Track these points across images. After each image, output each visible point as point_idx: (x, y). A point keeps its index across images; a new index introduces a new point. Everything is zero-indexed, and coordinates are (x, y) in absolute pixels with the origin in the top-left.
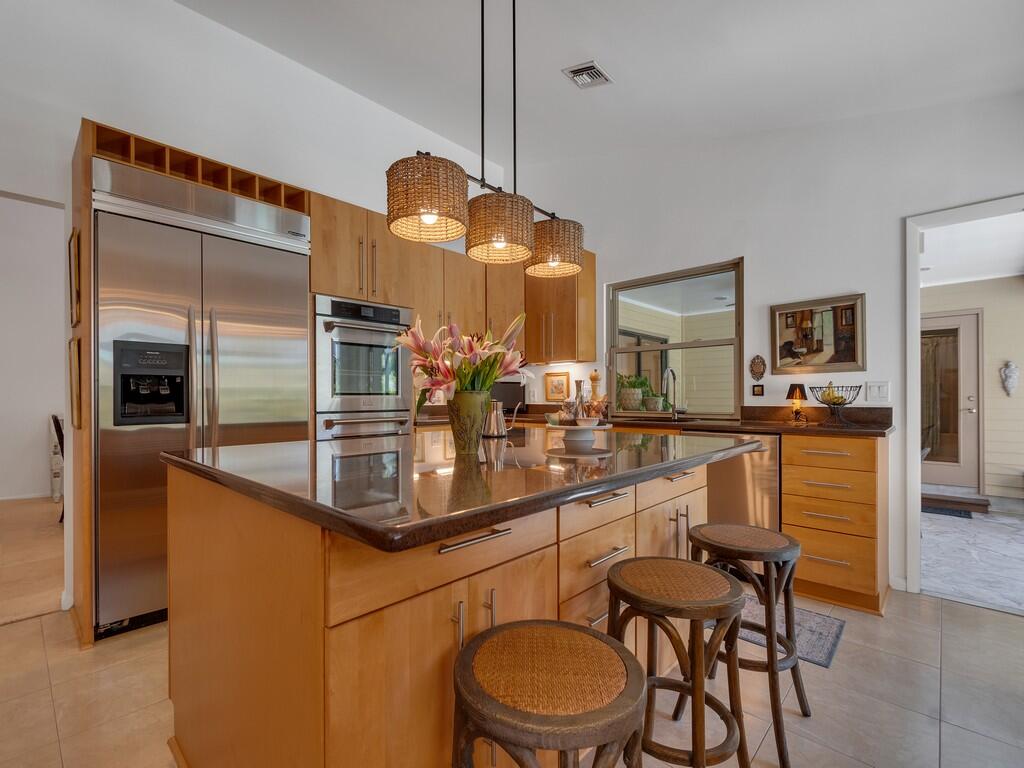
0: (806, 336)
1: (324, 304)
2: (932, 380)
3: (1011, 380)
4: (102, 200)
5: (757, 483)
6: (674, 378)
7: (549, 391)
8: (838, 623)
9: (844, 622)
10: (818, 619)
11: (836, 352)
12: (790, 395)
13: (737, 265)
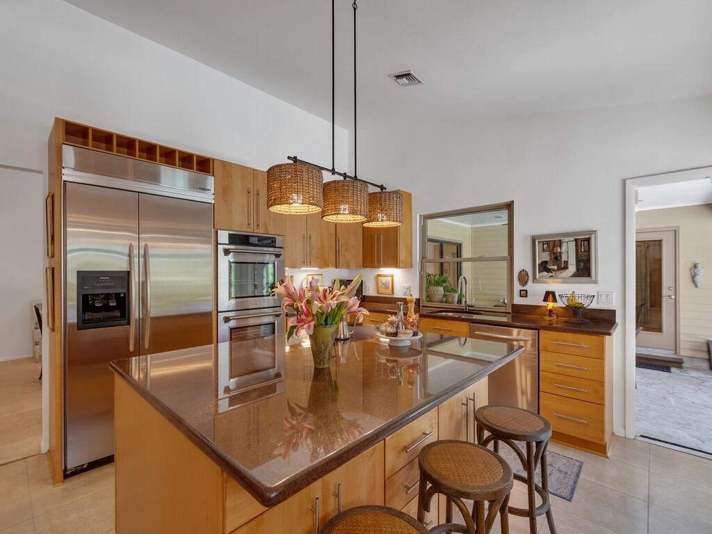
0: (556, 258)
1: (224, 237)
2: (644, 271)
3: (698, 277)
4: (69, 175)
5: (522, 362)
6: (466, 283)
7: (379, 286)
8: (578, 464)
9: (583, 463)
10: (564, 461)
11: (578, 270)
12: (546, 299)
13: (509, 206)
